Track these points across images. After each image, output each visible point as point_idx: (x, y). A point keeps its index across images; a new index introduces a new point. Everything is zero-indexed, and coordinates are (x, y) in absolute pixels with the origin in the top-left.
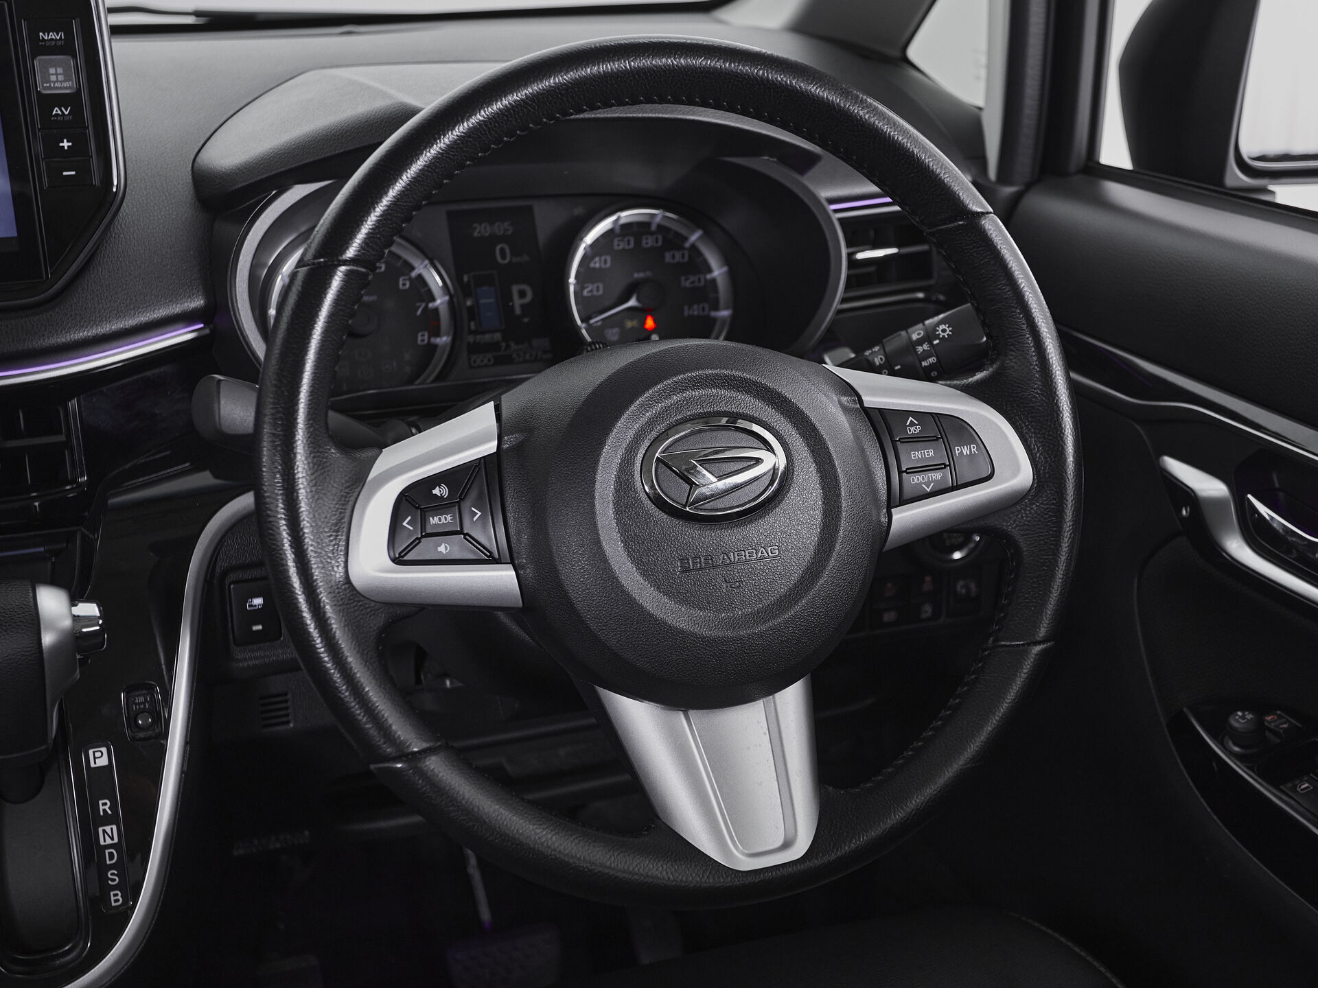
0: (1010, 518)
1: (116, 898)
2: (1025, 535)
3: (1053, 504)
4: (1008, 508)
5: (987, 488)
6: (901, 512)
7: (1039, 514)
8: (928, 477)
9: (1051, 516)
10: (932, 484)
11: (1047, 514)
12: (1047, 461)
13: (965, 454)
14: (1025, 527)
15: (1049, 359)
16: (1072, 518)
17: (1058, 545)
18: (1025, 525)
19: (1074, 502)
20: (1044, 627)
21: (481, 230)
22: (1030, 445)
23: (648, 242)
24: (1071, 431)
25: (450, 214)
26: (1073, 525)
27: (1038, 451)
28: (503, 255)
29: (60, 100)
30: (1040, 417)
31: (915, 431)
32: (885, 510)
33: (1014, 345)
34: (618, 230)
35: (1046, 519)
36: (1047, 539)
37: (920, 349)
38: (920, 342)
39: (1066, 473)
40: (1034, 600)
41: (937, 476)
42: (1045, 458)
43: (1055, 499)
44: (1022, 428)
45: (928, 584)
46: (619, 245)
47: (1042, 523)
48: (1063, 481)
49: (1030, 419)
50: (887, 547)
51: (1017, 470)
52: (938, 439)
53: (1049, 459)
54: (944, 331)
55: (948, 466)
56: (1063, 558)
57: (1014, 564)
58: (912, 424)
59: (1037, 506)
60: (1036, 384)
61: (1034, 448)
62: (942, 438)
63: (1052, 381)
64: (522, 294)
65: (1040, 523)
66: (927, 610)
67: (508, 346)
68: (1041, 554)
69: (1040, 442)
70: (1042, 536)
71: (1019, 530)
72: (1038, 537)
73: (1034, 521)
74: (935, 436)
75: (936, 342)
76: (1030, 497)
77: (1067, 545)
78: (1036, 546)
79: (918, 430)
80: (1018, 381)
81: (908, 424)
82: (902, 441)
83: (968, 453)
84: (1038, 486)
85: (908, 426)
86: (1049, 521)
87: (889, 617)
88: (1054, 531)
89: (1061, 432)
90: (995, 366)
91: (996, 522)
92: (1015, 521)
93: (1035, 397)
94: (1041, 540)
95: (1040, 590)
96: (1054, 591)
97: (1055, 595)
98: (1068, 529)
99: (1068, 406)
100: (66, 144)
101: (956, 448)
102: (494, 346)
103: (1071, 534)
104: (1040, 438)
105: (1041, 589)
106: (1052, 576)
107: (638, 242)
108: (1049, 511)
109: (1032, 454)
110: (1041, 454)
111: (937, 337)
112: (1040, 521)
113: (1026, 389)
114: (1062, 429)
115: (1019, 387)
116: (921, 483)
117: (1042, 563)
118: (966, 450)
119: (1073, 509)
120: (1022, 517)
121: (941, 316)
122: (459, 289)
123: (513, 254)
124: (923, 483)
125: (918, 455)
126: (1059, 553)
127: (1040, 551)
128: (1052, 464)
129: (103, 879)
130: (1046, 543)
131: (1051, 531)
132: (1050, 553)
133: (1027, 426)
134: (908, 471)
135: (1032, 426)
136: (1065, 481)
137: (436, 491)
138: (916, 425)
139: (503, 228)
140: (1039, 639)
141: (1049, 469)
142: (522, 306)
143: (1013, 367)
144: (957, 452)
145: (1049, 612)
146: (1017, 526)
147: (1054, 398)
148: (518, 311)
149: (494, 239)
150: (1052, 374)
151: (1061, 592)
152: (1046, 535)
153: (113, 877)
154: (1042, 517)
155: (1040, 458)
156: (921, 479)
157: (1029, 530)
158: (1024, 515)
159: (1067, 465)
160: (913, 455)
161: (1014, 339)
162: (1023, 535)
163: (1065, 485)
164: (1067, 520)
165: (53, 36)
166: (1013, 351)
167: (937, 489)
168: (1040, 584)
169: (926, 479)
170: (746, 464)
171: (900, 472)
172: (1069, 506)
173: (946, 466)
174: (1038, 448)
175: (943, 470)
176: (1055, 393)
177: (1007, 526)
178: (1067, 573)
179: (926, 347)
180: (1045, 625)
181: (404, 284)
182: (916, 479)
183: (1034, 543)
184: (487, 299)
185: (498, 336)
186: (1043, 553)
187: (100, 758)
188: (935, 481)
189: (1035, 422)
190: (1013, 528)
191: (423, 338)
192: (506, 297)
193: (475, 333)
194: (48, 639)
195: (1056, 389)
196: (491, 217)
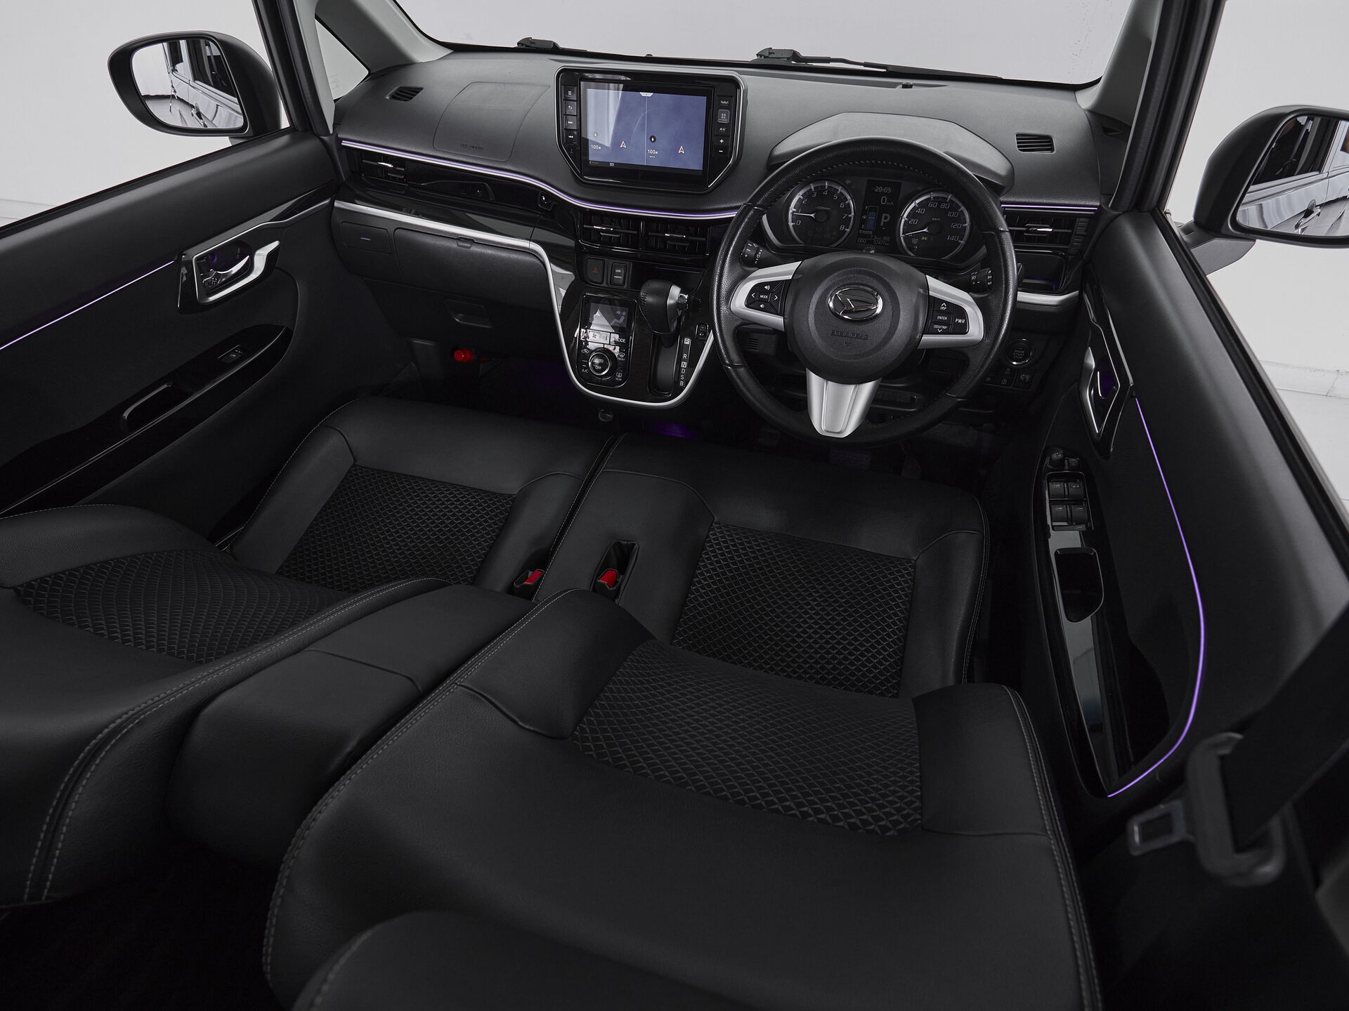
1: (682, 383)
6: (926, 337)
10: (942, 330)
21: (879, 189)
23: (943, 206)
25: (868, 180)
28: (884, 201)
29: (723, 125)
31: (944, 309)
32: (920, 334)
34: (932, 199)
41: (944, 327)
45: (1008, 371)
46: (931, 205)
50: (920, 348)
58: (944, 306)
64: (886, 218)
66: (1004, 381)
67: (874, 237)
71: (973, 356)
85: (942, 306)
90: (989, 293)
91: (966, 351)
100: (722, 141)
102: (869, 236)
107: (939, 204)
116: (937, 328)
118: (960, 321)
122: (861, 211)
123: (888, 201)
129: (679, 377)
137: (766, 287)
139: (888, 190)
142: (884, 223)
146: (973, 354)
148: (882, 224)
149: (883, 194)
153: (682, 377)
156: (939, 326)
165: (725, 102)
167: (943, 332)
169: (941, 327)
170: (867, 304)
177: (969, 354)
181: (842, 205)
182: (936, 326)
184: (872, 217)
185: (871, 232)
187: (687, 341)
190: (971, 355)
191: (842, 228)
192: (879, 220)
193: (863, 229)
194: (670, 302)
196: (884, 184)
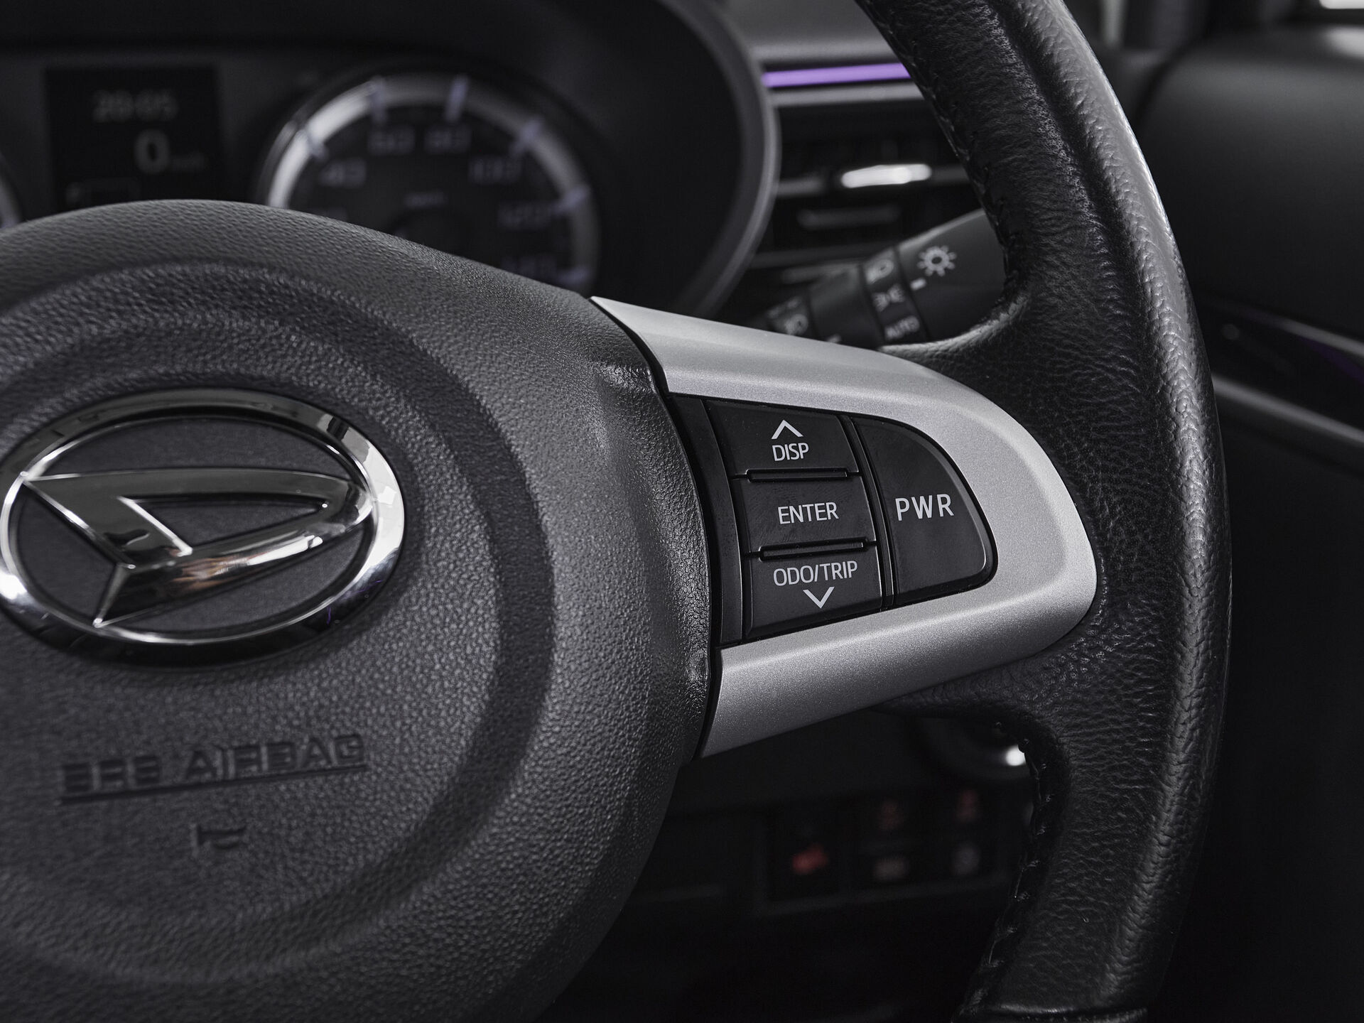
0: (1039, 682)
2: (1076, 726)
3: (1148, 650)
4: (1034, 656)
5: (975, 605)
6: (743, 659)
7: (1111, 676)
8: (821, 570)
9: (1141, 681)
10: (831, 590)
11: (1132, 676)
12: (1134, 542)
13: (920, 516)
14: (1077, 707)
15: (1143, 286)
16: (1197, 688)
17: (1159, 758)
18: (1075, 701)
19: (1202, 645)
20: (1114, 971)
21: (112, 106)
22: (1092, 500)
23: (440, 141)
24: (1200, 467)
25: (50, 73)
26: (1199, 706)
27: (1112, 515)
28: (152, 153)
30: (1118, 429)
31: (792, 454)
32: (704, 652)
33: (1055, 251)
34: (380, 117)
35: (1127, 687)
36: (1131, 739)
37: (882, 300)
38: (883, 286)
39: (1183, 573)
40: (1092, 899)
41: (845, 569)
42: (1130, 533)
43: (1151, 638)
44: (1071, 456)
45: (967, 809)
46: (382, 143)
47: (1119, 699)
48: (1173, 592)
49: (1094, 435)
50: (710, 749)
51: (1054, 563)
52: (852, 475)
53: (1139, 537)
54: (937, 260)
55: (873, 544)
56: (1173, 788)
57: (1048, 799)
58: (787, 437)
59: (1107, 654)
60: (1110, 348)
61: (1102, 508)
62: (862, 473)
63: (1150, 339)
65: (1113, 698)
66: (967, 859)
68: (1115, 778)
69: (1117, 493)
70: (1118, 732)
71: (1059, 714)
72: (1108, 732)
73: (1101, 692)
74: (845, 470)
75: (918, 284)
76: (1091, 632)
77: (1182, 757)
78: (1102, 758)
79: (800, 454)
80: (1067, 342)
81: (775, 436)
82: (754, 477)
83: (929, 515)
84: (1110, 605)
85: (776, 442)
86: (1136, 695)
87: (890, 869)
88: (1149, 720)
89: (1172, 468)
90: (1013, 306)
91: (1006, 693)
92: (1050, 691)
93: (1106, 380)
94: (1115, 741)
95: (1107, 874)
96: (1145, 878)
97: (1147, 886)
98: (1185, 716)
99: (1193, 407)
101: (898, 501)
103: (1193, 730)
104: (1117, 482)
105: (1111, 869)
106: (1143, 837)
107: (419, 140)
108: (1138, 669)
109: (1096, 522)
110: (1120, 522)
111: (921, 274)
112: (1113, 691)
113: (1087, 361)
114: (1175, 460)
115: (1068, 356)
116: (801, 586)
117: (1115, 800)
118: (923, 508)
119: (1199, 664)
120: (1070, 681)
121: (935, 233)
123: (172, 152)
124: (808, 586)
125: (796, 514)
126: (1161, 778)
127: (1113, 768)
128: (1148, 548)
130: (1126, 750)
131: (1141, 718)
132: (1135, 778)
133: (1084, 452)
134: (766, 554)
135: (1098, 451)
136: (1181, 593)
138: (798, 440)
139: (158, 104)
140: (1098, 1003)
141: (1139, 560)
143: (1055, 306)
144: (900, 511)
145: (1130, 933)
146: (1055, 704)
147: (1157, 382)
149: (136, 125)
150: (1152, 324)
151: (1162, 879)
152: (1128, 729)
154: (1119, 682)
155: (1116, 532)
156: (800, 575)
157: (1086, 715)
158: (1074, 676)
159: (1186, 552)
160: (781, 515)
161: (1058, 238)
162: (1069, 727)
163: (1181, 604)
164: (1184, 693)
166: (1056, 268)
167: (844, 601)
168: (1108, 856)
169: (814, 577)
170: (282, 514)
171: (747, 556)
172: (1191, 658)
173: (869, 544)
174: (1112, 508)
175: (861, 556)
176: (1159, 369)
177: (1031, 703)
178: (1180, 832)
179: (895, 295)
180: (1118, 966)
182: (787, 576)
183: (1097, 748)
186: (1118, 774)
188: (838, 583)
189: (1105, 441)
190: (1045, 708)
195: (1161, 360)
196: (133, 82)
